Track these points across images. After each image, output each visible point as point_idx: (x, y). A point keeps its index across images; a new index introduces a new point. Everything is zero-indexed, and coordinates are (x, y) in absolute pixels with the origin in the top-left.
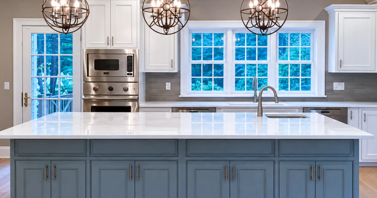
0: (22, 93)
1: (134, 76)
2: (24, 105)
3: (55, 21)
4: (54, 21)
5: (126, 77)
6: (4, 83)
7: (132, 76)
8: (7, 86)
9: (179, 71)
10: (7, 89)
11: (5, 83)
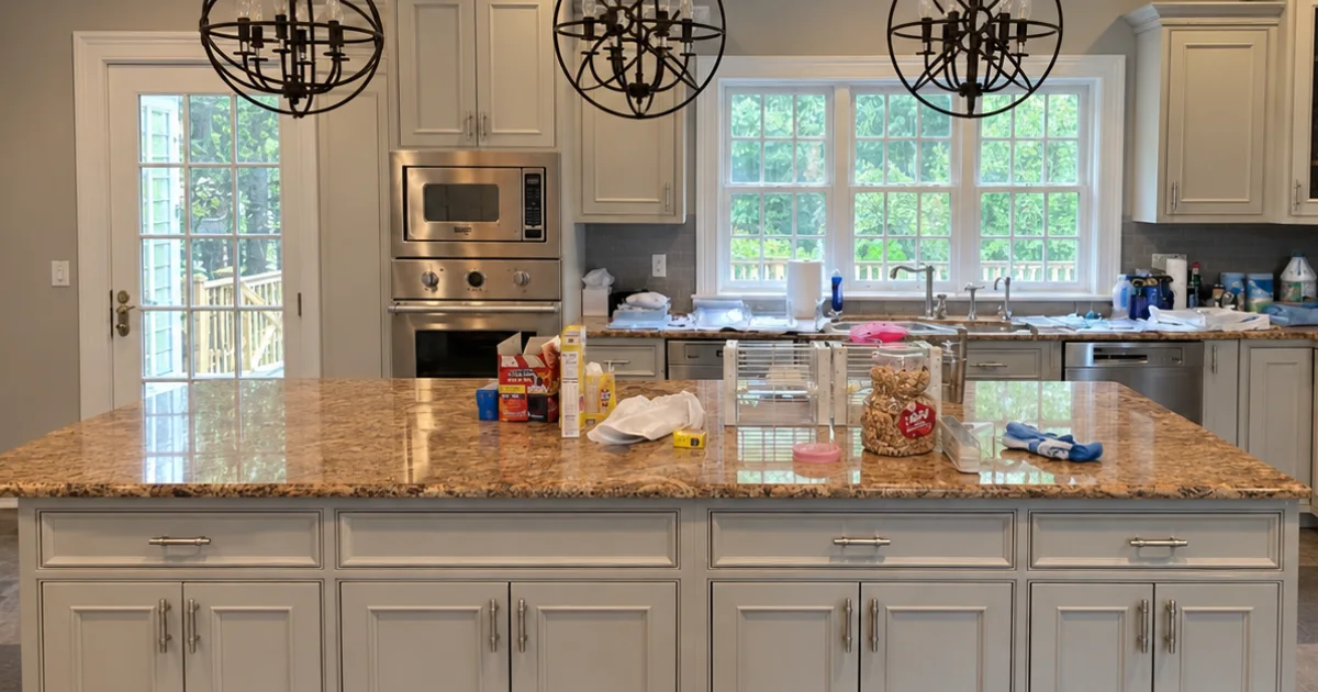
0: (111, 293)
1: (545, 241)
2: (115, 330)
3: (255, 71)
4: (250, 74)
5: (522, 241)
6: (51, 264)
7: (542, 239)
8: (60, 272)
9: (692, 218)
10: (62, 284)
11: (55, 263)
